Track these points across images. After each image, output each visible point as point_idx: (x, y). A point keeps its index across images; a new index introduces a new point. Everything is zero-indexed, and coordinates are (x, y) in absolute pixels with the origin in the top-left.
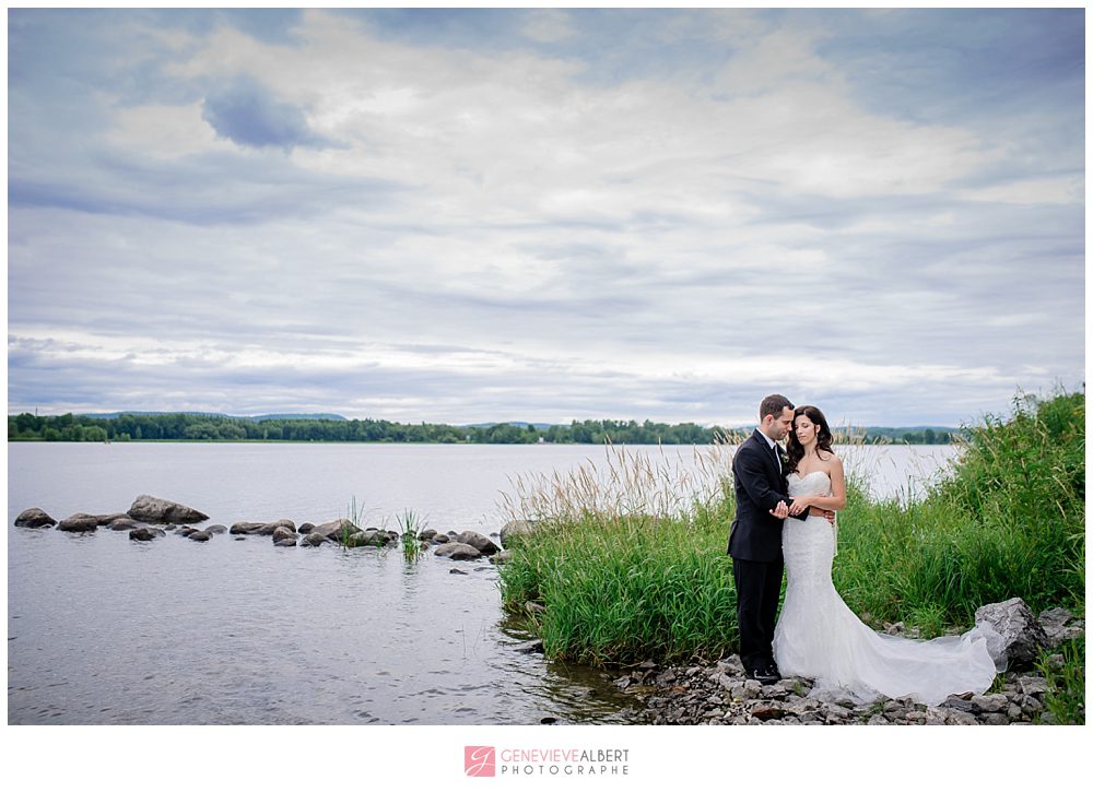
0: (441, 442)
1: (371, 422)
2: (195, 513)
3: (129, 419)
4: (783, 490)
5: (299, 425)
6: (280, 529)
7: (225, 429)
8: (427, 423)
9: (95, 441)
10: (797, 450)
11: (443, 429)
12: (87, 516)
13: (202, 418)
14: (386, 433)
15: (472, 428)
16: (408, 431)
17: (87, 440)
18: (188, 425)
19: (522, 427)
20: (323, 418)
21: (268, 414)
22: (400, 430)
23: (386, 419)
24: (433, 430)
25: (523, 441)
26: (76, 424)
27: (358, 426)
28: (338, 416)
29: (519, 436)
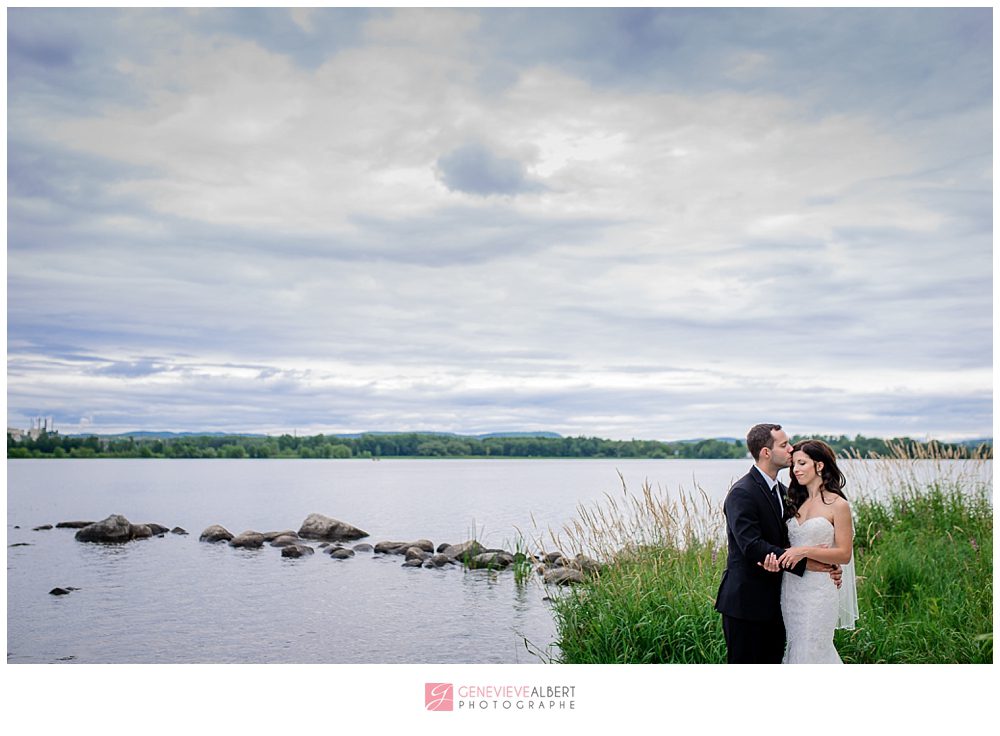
0: (650, 457)
1: (583, 439)
2: (356, 530)
3: (371, 439)
4: (782, 542)
5: (518, 442)
6: (411, 549)
7: (453, 447)
8: (637, 439)
9: (342, 457)
10: (799, 493)
11: (652, 445)
12: (254, 534)
13: (432, 437)
14: (599, 449)
15: (680, 444)
16: (619, 447)
17: (335, 457)
18: (421, 443)
19: (729, 442)
20: (540, 436)
21: (490, 432)
22: (611, 446)
23: (598, 436)
24: (642, 446)
25: (730, 456)
26: (326, 443)
27: (572, 443)
28: (555, 434)
29: (726, 451)
